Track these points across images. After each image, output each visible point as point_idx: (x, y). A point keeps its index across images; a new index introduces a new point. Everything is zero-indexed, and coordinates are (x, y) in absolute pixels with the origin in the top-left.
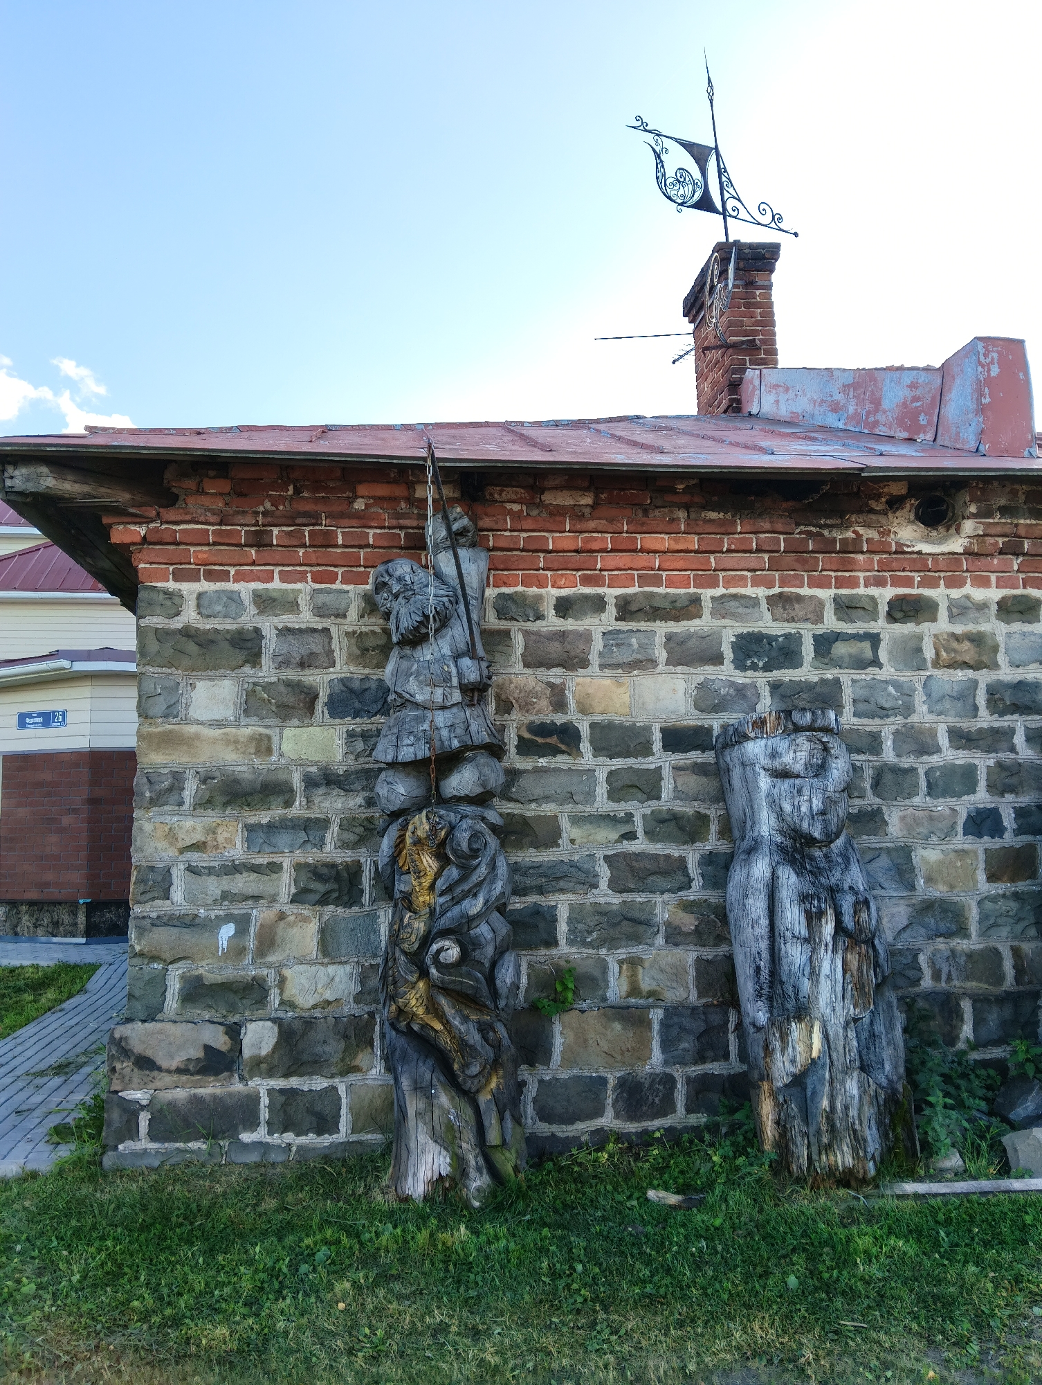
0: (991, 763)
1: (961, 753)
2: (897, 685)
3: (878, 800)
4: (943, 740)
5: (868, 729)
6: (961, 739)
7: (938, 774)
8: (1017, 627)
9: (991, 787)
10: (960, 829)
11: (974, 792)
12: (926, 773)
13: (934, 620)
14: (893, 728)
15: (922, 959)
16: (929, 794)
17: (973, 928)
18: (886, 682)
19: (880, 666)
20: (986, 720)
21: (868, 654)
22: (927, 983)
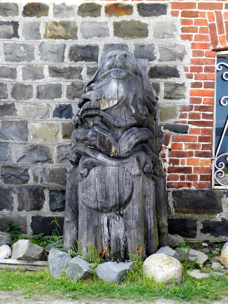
0: (69, 84)
1: (55, 79)
2: (25, 46)
3: (13, 100)
4: (46, 72)
5: (10, 67)
6: (55, 72)
7: (43, 88)
8: (88, 19)
9: (69, 95)
10: (51, 114)
11: (60, 97)
12: (38, 88)
13: (47, 15)
14: (22, 66)
15: (30, 172)
16: (38, 97)
17: (54, 159)
18: (20, 45)
19: (18, 37)
20: (67, 63)
21: (12, 31)
22: (31, 182)
